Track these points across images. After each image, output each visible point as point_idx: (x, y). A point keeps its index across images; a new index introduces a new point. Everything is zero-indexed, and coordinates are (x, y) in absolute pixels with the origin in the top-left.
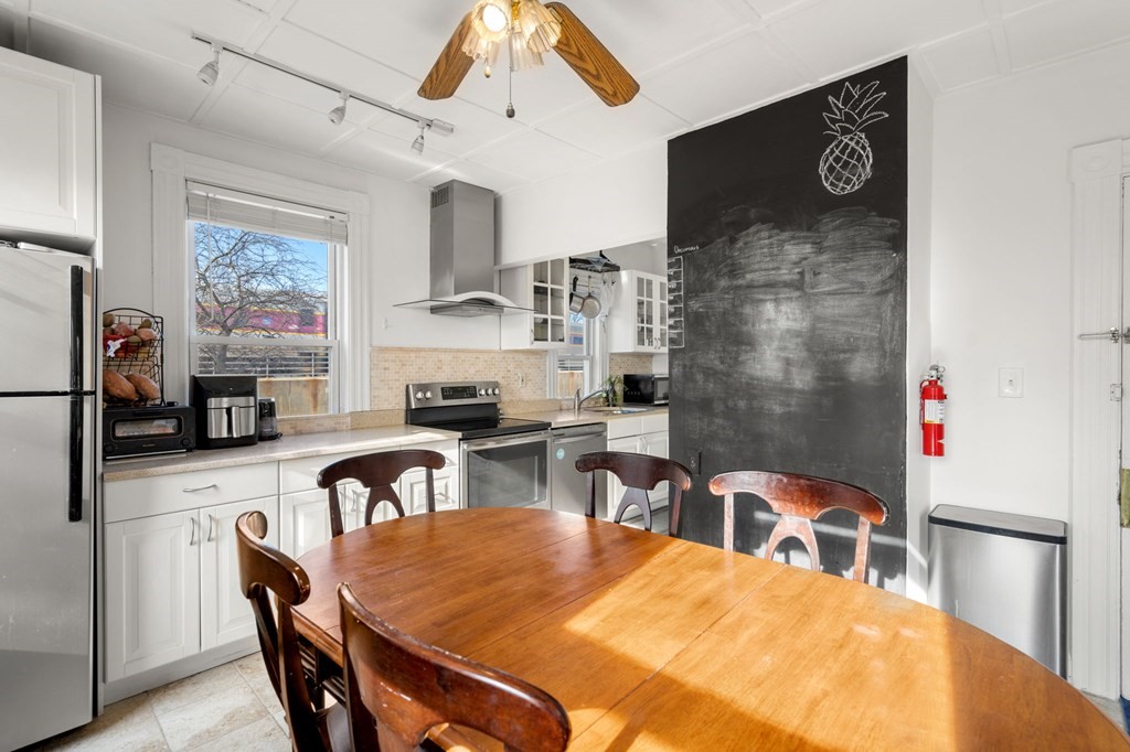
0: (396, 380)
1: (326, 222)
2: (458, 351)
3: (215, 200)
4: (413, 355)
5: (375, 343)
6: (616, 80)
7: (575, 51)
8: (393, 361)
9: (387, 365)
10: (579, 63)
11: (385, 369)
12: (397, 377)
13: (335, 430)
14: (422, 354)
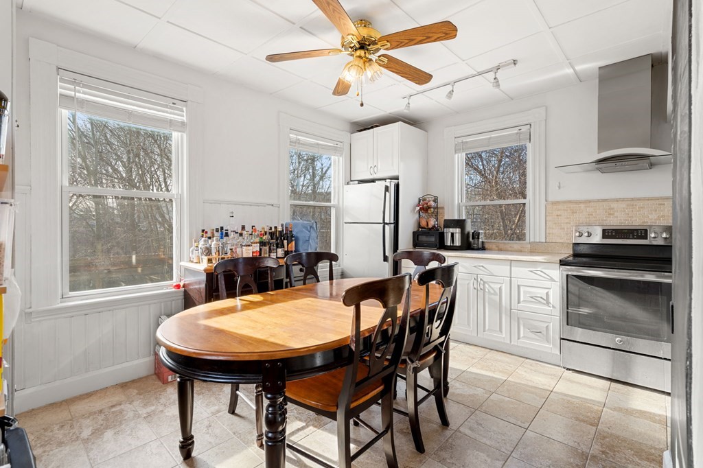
0: (567, 223)
1: (517, 133)
2: (632, 200)
3: (466, 142)
4: (582, 206)
5: (551, 199)
6: (434, 30)
7: (407, 41)
8: (564, 210)
9: (559, 213)
10: (415, 42)
11: (557, 216)
12: (568, 221)
13: (521, 251)
14: (592, 204)
